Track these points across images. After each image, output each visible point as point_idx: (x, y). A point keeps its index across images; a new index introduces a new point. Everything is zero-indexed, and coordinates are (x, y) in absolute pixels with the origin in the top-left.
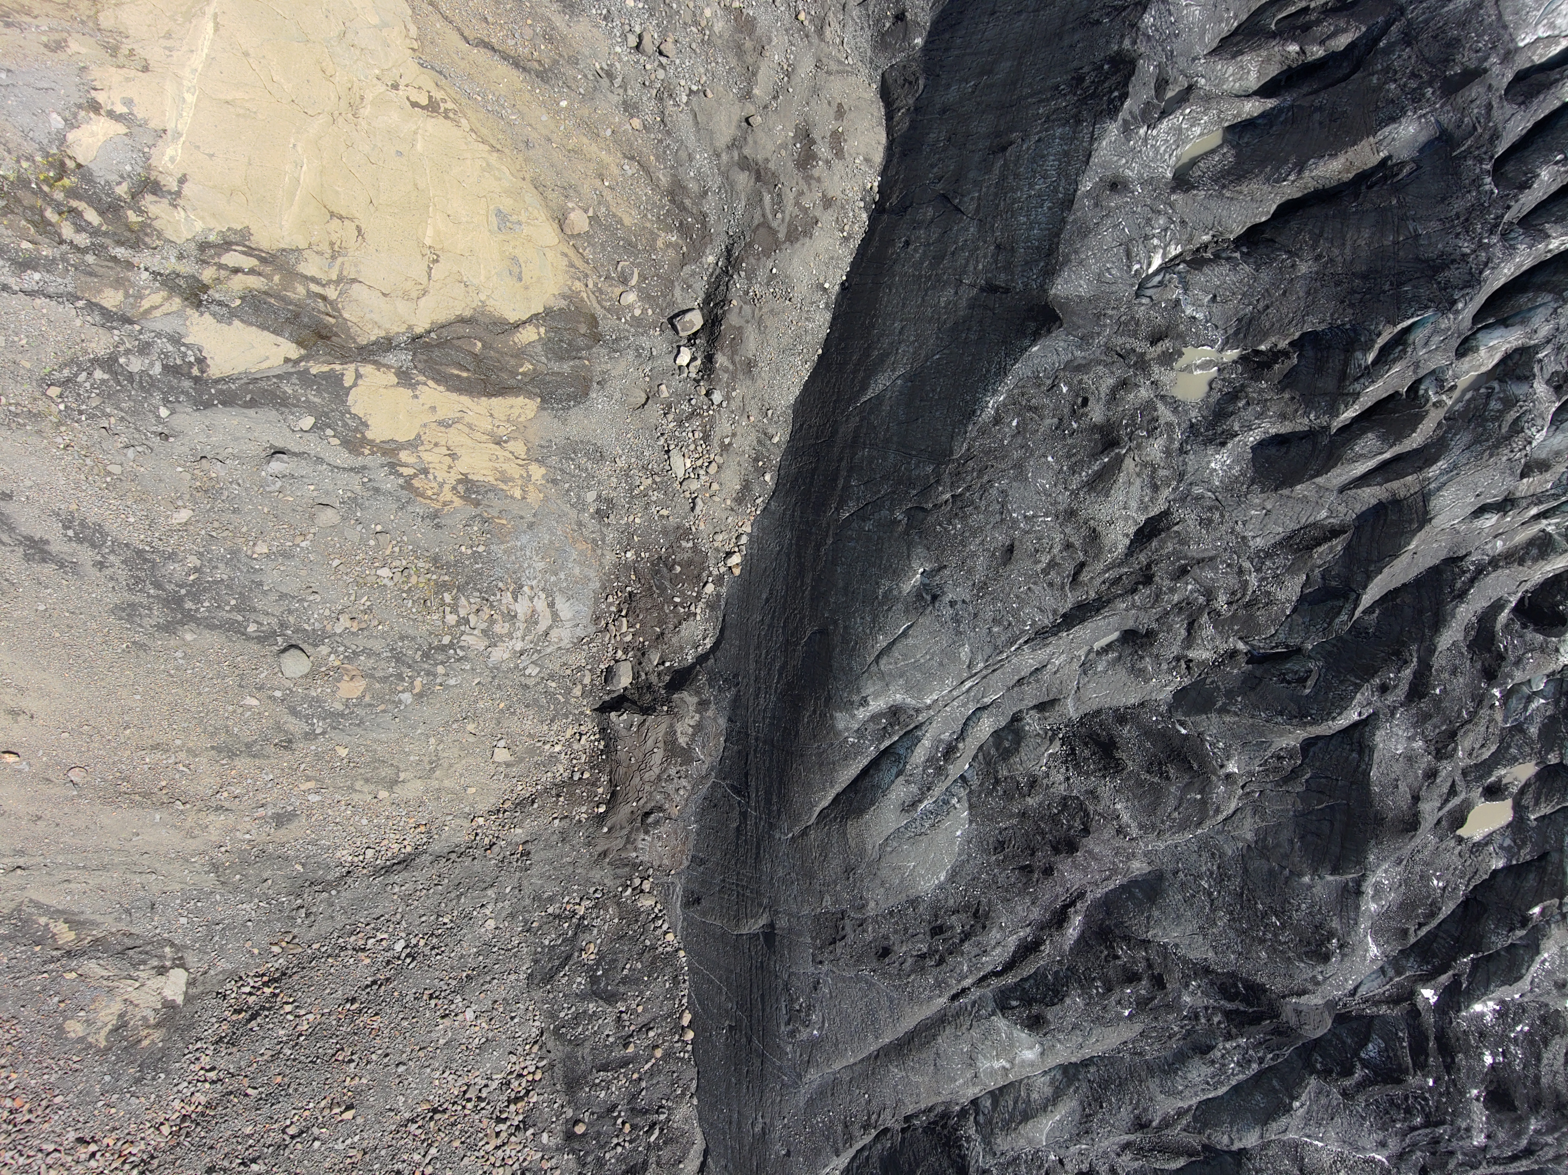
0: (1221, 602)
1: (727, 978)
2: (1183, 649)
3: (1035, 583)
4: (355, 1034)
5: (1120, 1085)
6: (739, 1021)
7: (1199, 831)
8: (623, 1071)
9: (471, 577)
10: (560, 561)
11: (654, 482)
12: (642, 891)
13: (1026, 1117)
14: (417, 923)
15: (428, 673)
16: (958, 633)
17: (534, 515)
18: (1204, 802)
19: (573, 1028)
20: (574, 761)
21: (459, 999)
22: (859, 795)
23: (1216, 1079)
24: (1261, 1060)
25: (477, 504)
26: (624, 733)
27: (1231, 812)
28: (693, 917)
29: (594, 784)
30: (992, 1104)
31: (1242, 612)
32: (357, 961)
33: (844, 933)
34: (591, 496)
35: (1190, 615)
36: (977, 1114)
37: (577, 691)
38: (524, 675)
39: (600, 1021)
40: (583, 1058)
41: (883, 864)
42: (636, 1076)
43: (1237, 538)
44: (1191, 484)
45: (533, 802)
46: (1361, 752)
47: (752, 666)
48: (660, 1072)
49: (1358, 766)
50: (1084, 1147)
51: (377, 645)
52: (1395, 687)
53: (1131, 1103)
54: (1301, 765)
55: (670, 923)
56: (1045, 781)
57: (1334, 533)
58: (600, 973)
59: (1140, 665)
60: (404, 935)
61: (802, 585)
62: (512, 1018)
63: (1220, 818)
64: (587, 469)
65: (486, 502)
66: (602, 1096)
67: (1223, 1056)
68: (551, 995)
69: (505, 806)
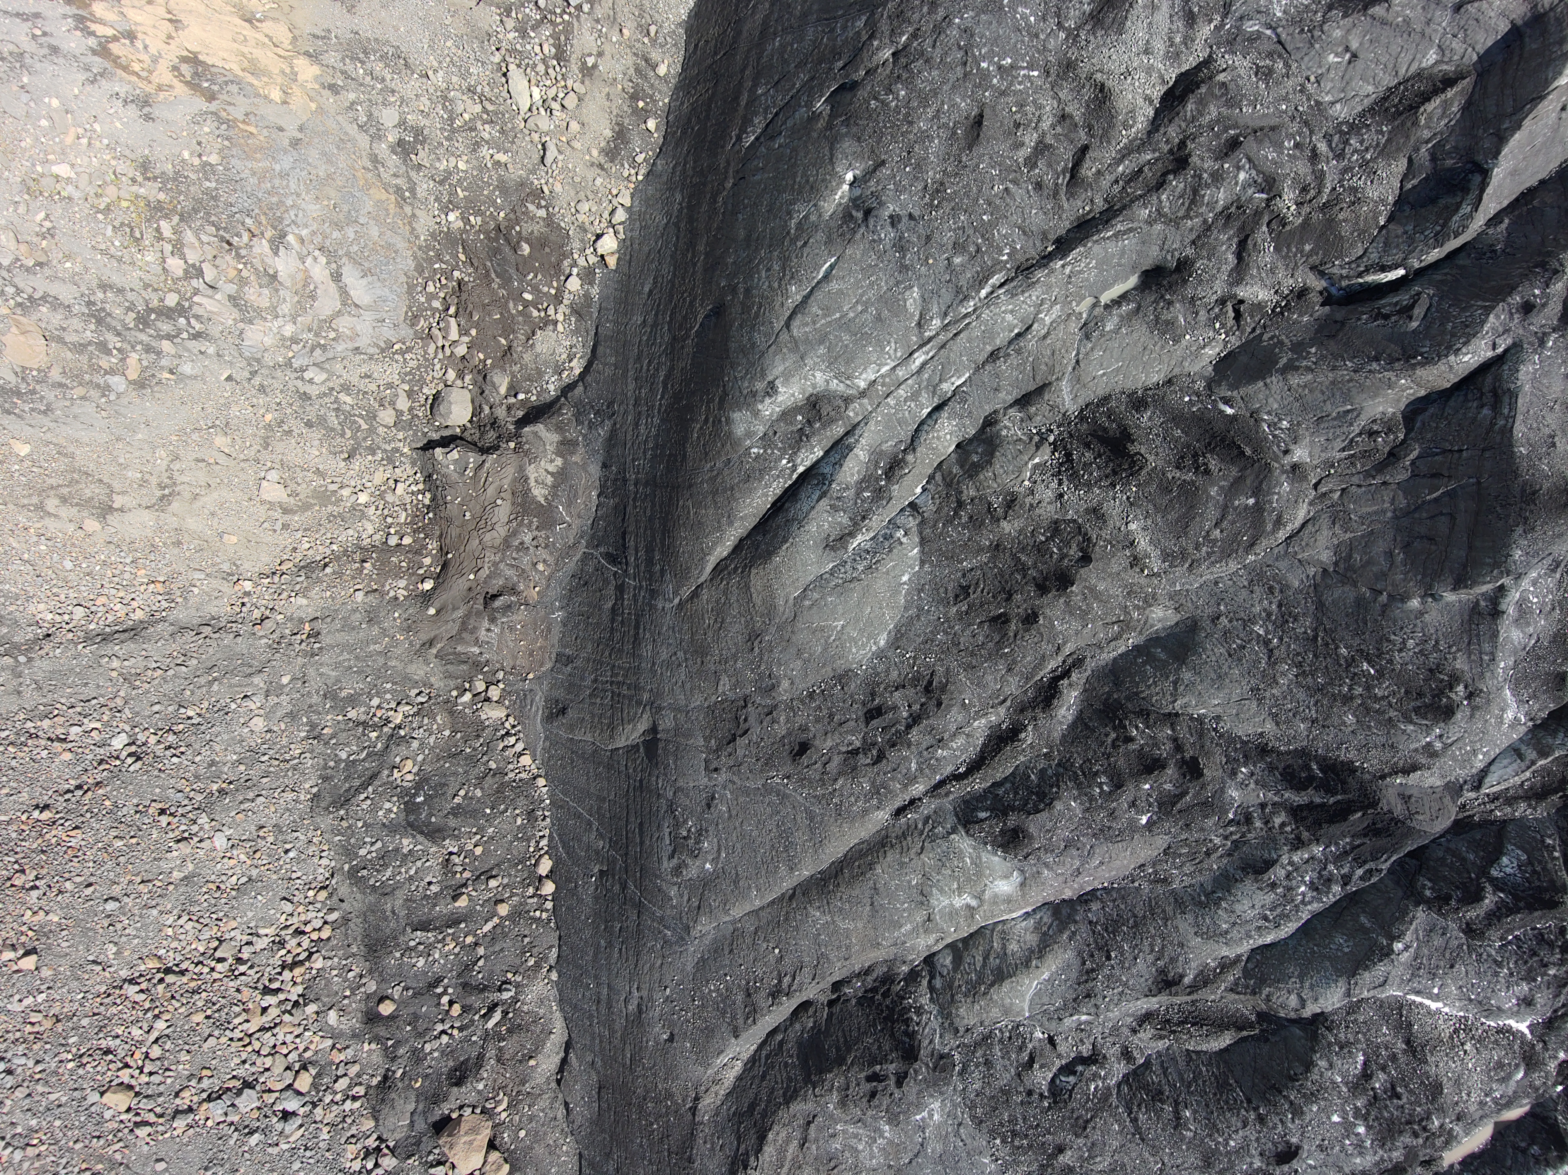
0: (1288, 202)
1: (600, 808)
2: (1231, 285)
3: (1014, 182)
4: (43, 852)
5: (1136, 925)
6: (612, 862)
7: (1251, 558)
8: (450, 931)
9: (199, 201)
10: (346, 208)
11: (485, 110)
12: (487, 699)
13: (1001, 976)
14: (147, 713)
15: (148, 349)
16: (904, 268)
17: (301, 129)
18: (1259, 509)
19: (378, 871)
20: (389, 520)
21: (203, 819)
22: (768, 536)
23: (1279, 910)
24: (1346, 880)
25: (211, 97)
26: (455, 477)
27: (1297, 524)
28: (557, 735)
29: (418, 552)
30: (953, 962)
31: (1317, 216)
32: (52, 756)
33: (747, 725)
34: (389, 117)
35: (1242, 228)
36: (932, 977)
37: (387, 416)
38: (303, 379)
39: (419, 864)
40: (393, 912)
41: (800, 625)
42: (469, 940)
43: (1309, 99)
44: (1241, 18)
45: (326, 565)
46: (1496, 406)
47: (632, 386)
48: (505, 935)
49: (1492, 424)
50: (1084, 1018)
51: (66, 293)
52: (1544, 305)
53: (1152, 950)
54: (1403, 442)
55: (526, 743)
56: (1028, 500)
57: (1448, 82)
58: (420, 799)
59: (1166, 316)
60: (128, 729)
61: (694, 256)
62: (287, 852)
63: (1282, 535)
64: (383, 80)
65: (225, 97)
66: (420, 964)
67: (1288, 876)
68: (344, 824)
69: (284, 567)
